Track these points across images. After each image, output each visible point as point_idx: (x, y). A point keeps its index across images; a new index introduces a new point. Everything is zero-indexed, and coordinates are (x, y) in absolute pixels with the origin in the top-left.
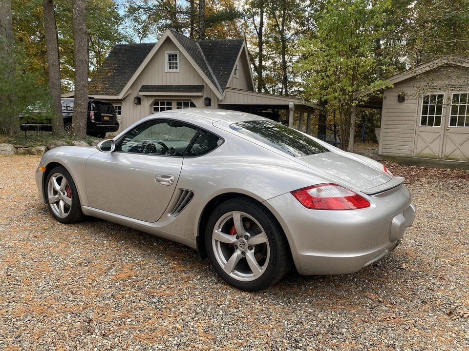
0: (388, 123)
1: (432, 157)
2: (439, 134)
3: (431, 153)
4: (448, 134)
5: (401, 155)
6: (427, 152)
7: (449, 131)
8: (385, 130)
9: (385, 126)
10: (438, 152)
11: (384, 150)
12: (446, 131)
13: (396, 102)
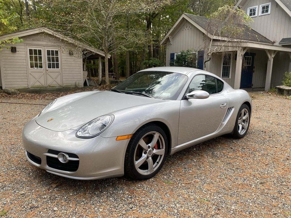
0: (6, 66)
1: (41, 87)
2: (43, 73)
3: (40, 84)
4: (48, 73)
5: (21, 88)
6: (37, 84)
7: (48, 71)
8: (5, 72)
9: (4, 69)
10: (44, 84)
11: (6, 86)
12: (47, 71)
13: (10, 52)
